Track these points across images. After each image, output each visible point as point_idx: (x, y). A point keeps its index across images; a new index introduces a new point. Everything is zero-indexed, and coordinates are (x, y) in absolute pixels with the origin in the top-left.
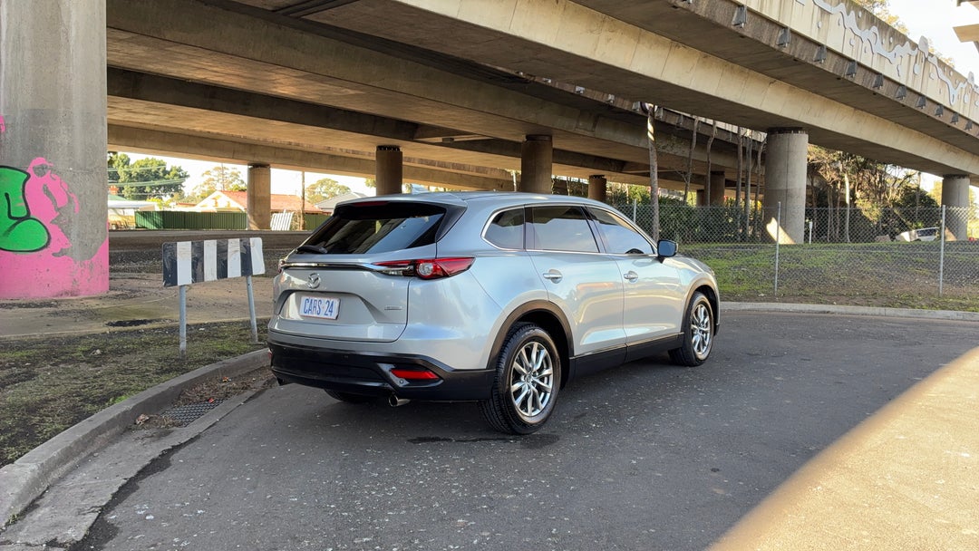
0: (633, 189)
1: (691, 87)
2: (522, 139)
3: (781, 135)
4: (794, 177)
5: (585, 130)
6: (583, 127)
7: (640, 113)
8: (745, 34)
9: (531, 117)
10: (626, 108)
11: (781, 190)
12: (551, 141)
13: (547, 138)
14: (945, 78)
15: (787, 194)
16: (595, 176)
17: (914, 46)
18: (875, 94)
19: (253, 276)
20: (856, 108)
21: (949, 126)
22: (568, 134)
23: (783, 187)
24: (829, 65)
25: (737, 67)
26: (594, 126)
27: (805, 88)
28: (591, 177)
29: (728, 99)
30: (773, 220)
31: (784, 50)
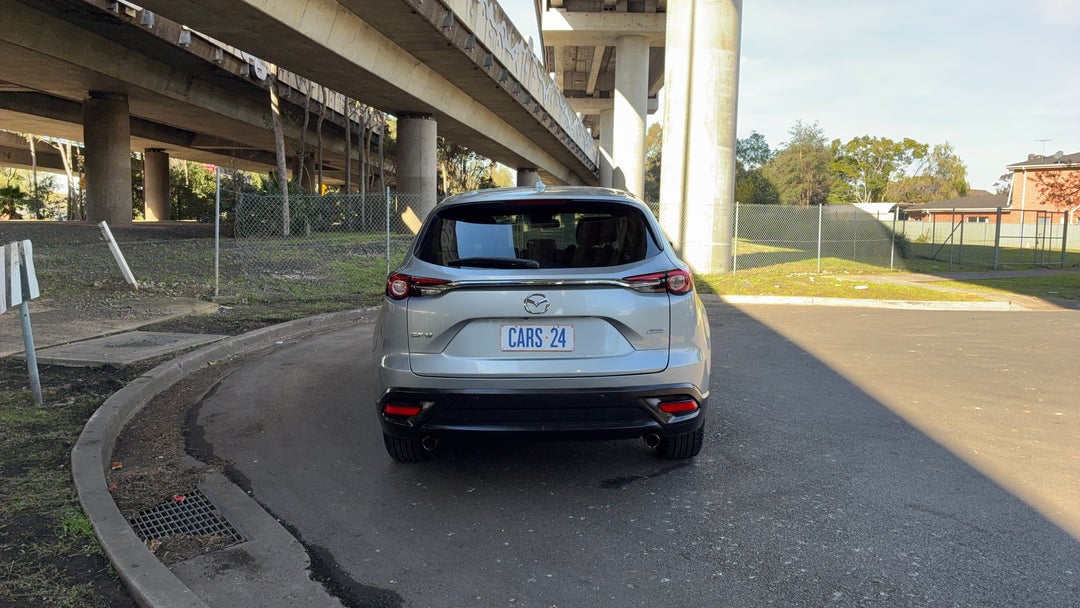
0: (191, 167)
1: (352, 60)
2: (81, 95)
3: (413, 120)
4: (426, 164)
5: (177, 92)
6: (173, 90)
7: (249, 80)
8: (419, 10)
9: (111, 70)
10: (233, 72)
11: (416, 178)
12: (126, 101)
13: (121, 98)
14: (541, 78)
15: (422, 182)
16: (154, 150)
17: (526, 45)
18: (498, 87)
19: (32, 301)
20: (475, 99)
21: (539, 123)
22: (153, 97)
23: (417, 175)
24: (474, 54)
25: (392, 43)
26: (188, 88)
27: (441, 74)
28: (147, 150)
29: (382, 77)
30: (409, 209)
31: (446, 34)
